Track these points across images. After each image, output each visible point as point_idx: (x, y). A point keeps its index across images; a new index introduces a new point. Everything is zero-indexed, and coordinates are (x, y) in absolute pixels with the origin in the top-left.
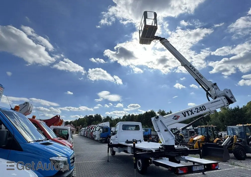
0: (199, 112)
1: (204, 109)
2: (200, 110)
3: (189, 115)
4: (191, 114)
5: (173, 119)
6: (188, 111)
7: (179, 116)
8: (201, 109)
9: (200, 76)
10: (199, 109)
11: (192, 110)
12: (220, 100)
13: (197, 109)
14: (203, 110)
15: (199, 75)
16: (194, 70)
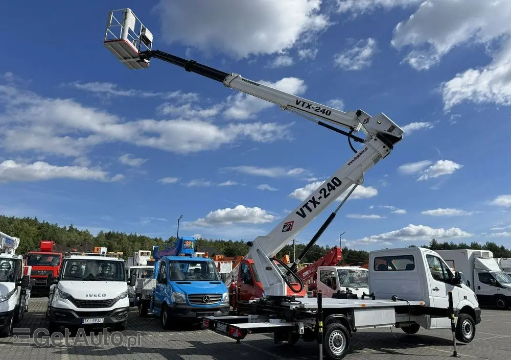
0: (329, 194)
1: (338, 183)
2: (330, 190)
3: (310, 210)
4: (315, 206)
5: (283, 231)
6: (307, 203)
7: (293, 222)
8: (330, 188)
9: (323, 113)
10: (326, 188)
11: (313, 198)
12: (366, 149)
13: (323, 191)
14: (336, 187)
15: (321, 111)
16: (307, 107)
